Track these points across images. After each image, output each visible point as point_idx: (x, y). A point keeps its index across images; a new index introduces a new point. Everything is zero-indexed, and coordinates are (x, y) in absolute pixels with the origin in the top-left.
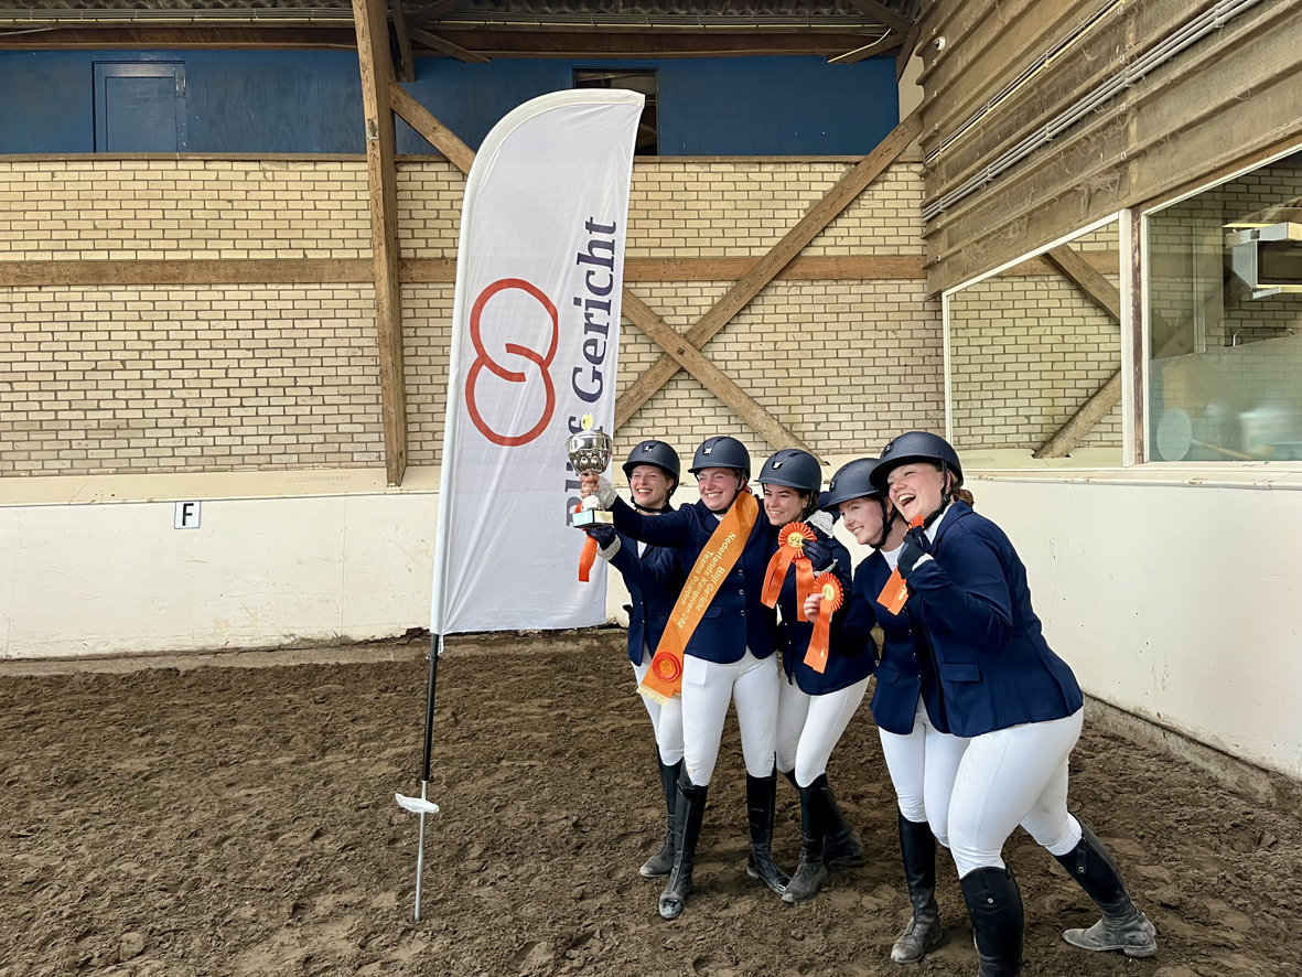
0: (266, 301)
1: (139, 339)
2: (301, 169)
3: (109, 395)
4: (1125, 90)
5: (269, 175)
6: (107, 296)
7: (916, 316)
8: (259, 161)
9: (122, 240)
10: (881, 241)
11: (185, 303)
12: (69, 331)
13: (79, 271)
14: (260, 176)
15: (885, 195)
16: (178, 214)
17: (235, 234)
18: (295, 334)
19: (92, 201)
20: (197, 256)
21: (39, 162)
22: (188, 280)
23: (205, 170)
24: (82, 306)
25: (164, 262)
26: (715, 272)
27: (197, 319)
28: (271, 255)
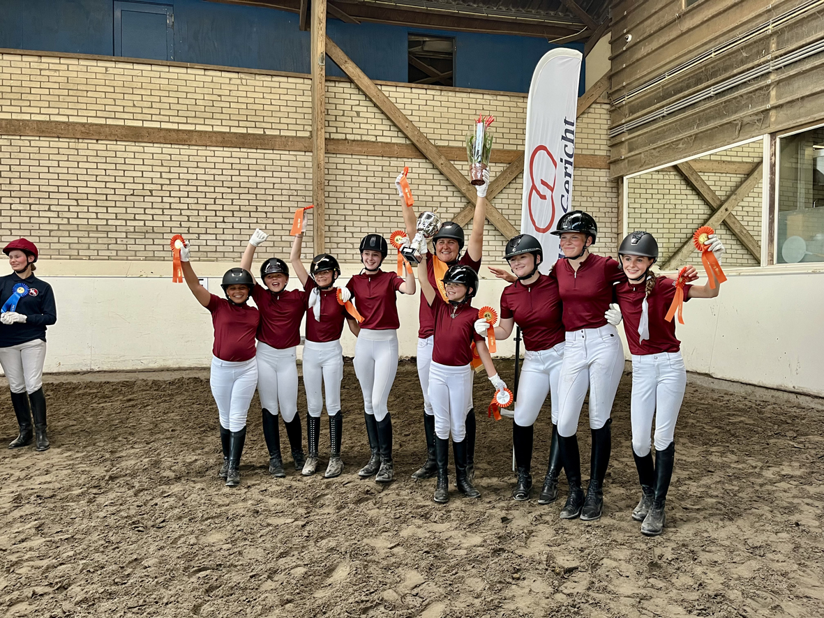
0: (240, 158)
1: (161, 177)
2: (263, 79)
3: (142, 211)
4: (769, 73)
5: (244, 81)
6: (141, 149)
7: (602, 189)
8: (238, 73)
9: (152, 115)
10: (586, 146)
11: (190, 157)
12: (116, 169)
13: (124, 132)
14: (238, 82)
15: (588, 120)
16: (187, 102)
17: (222, 116)
18: (257, 180)
19: (133, 88)
20: (199, 128)
21: (97, 60)
22: (193, 143)
23: (205, 75)
24: (125, 155)
25: (178, 130)
26: (498, 157)
27: (198, 167)
28: (244, 131)
